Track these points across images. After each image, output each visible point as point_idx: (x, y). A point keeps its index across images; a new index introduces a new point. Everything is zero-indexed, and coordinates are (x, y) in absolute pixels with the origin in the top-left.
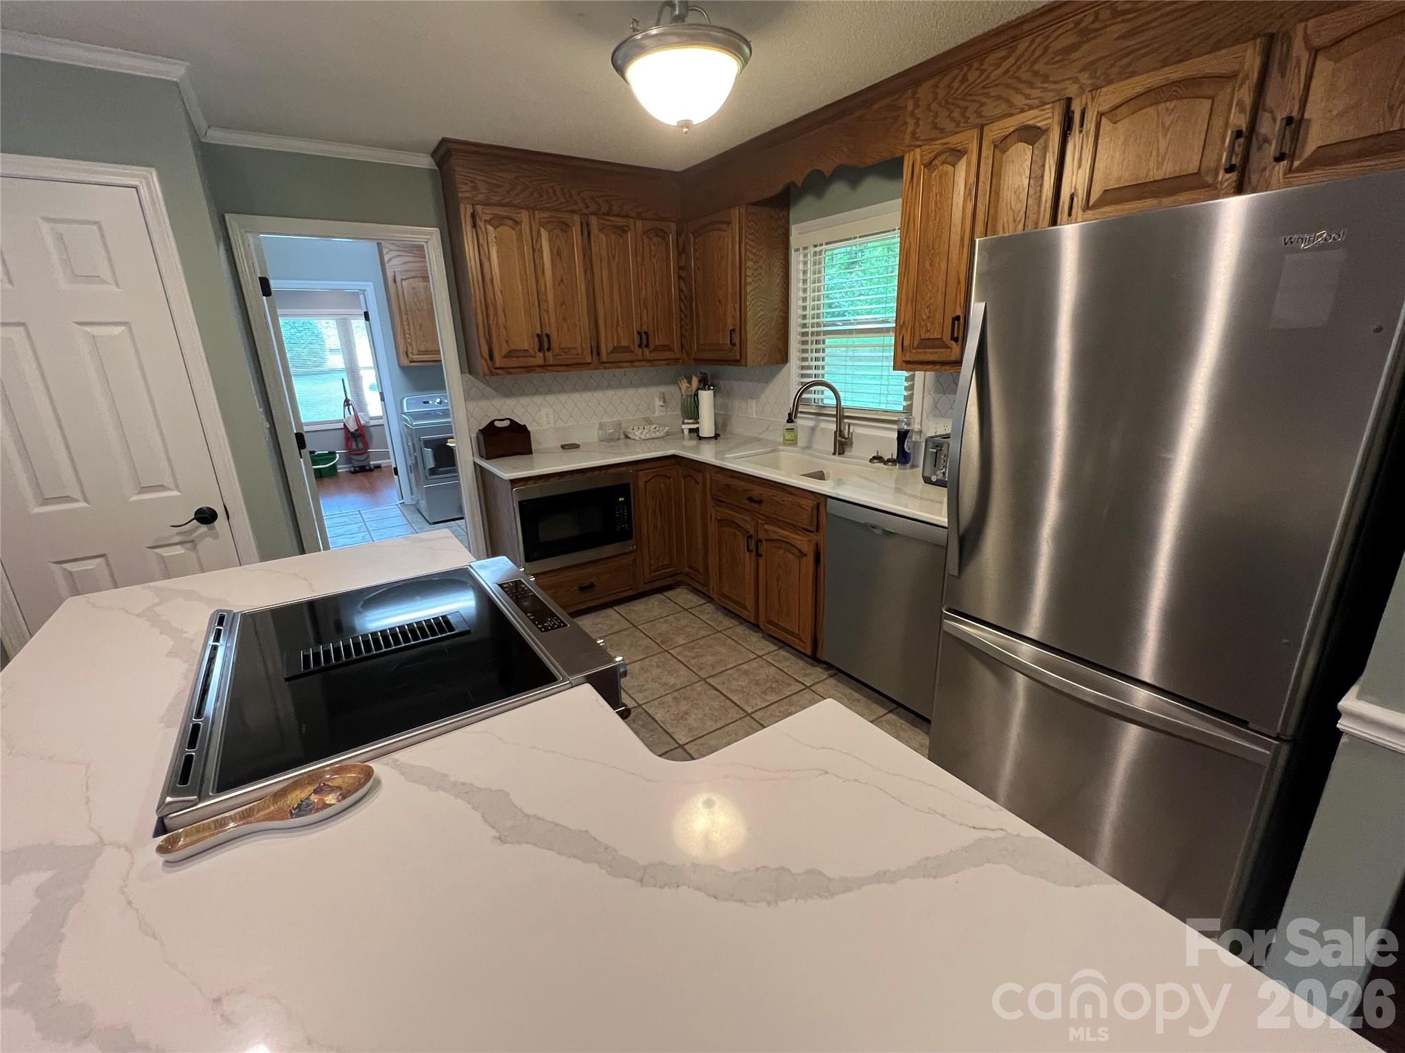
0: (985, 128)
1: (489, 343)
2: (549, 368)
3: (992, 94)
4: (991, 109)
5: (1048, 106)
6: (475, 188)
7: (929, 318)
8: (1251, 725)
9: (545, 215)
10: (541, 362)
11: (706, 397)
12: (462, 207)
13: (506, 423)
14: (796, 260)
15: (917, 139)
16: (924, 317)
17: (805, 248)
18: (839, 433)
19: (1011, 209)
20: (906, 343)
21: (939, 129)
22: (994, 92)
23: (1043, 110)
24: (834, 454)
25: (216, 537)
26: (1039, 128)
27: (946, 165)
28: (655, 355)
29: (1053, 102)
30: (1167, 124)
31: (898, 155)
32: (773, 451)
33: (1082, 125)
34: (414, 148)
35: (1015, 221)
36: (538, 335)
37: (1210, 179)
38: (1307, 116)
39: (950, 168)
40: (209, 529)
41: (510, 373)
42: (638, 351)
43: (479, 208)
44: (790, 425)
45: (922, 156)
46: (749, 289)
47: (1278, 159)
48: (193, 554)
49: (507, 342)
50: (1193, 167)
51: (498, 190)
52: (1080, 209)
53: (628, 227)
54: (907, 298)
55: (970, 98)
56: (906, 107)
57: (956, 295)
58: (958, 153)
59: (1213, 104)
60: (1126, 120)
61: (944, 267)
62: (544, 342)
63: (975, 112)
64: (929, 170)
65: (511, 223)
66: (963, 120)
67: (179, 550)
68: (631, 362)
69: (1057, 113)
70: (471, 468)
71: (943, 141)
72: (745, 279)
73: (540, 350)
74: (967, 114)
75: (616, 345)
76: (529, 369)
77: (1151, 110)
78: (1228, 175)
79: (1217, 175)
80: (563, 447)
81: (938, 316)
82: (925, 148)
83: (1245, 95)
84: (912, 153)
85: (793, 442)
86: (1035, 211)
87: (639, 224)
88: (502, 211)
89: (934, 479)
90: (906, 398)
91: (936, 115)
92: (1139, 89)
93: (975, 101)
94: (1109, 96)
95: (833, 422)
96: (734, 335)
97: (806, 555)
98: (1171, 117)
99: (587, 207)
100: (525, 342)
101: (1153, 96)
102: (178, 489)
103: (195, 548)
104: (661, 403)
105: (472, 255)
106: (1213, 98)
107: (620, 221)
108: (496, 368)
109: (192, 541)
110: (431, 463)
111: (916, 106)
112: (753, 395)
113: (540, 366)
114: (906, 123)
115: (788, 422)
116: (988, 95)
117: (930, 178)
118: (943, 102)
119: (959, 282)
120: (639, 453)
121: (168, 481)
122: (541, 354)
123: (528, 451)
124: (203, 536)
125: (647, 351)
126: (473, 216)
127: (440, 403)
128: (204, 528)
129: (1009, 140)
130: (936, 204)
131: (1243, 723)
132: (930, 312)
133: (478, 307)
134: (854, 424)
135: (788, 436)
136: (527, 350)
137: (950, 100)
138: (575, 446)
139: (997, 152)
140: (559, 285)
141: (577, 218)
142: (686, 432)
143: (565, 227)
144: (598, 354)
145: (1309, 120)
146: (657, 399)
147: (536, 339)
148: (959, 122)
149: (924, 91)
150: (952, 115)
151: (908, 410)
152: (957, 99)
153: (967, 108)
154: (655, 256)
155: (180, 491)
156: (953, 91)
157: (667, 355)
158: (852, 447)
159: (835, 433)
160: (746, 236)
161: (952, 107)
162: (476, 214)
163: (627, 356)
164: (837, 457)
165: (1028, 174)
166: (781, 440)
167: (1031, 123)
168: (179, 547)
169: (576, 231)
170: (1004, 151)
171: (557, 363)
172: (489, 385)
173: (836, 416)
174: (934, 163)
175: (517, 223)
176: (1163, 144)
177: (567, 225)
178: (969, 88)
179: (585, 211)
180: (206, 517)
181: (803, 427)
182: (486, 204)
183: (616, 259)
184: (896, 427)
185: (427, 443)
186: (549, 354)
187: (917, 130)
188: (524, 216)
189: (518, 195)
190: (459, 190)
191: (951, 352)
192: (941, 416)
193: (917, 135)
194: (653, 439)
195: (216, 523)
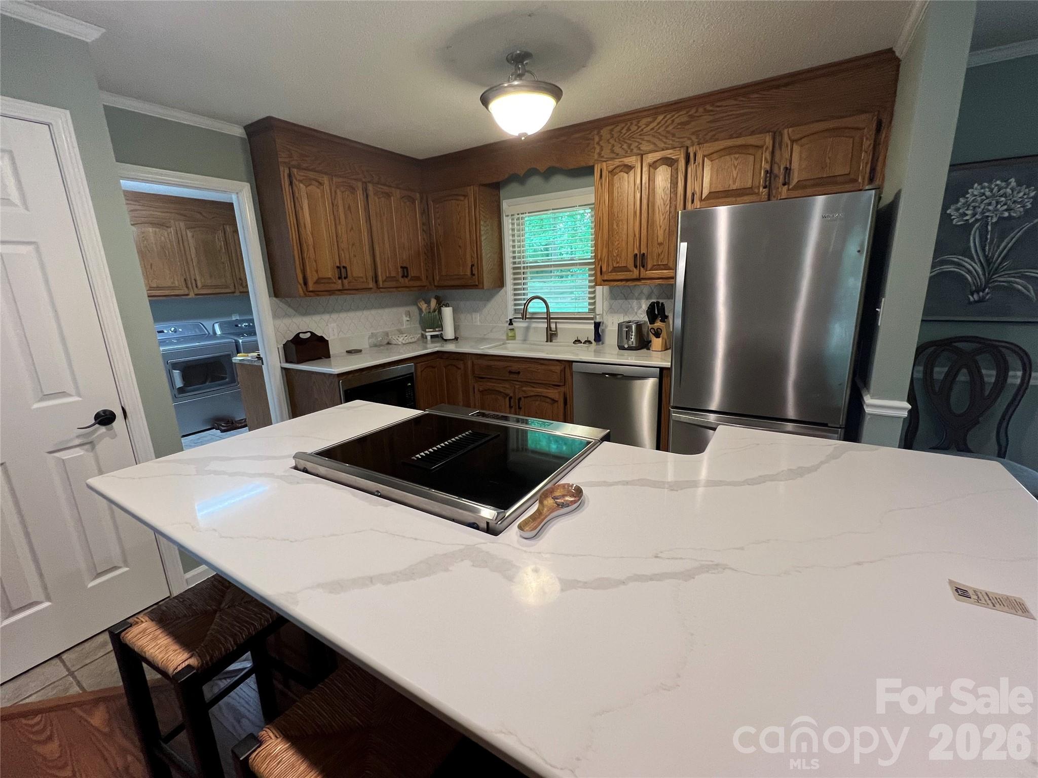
0: (644, 156)
1: (304, 271)
2: (345, 292)
3: (645, 139)
4: (645, 147)
5: (677, 149)
6: (290, 156)
7: (617, 255)
8: (829, 425)
9: (340, 180)
10: (340, 287)
11: (447, 312)
12: (281, 169)
13: (308, 335)
14: (507, 223)
15: (603, 157)
16: (615, 255)
17: (512, 215)
18: (549, 328)
19: (662, 198)
20: (604, 269)
21: (615, 153)
22: (646, 138)
23: (675, 151)
24: (547, 341)
25: (114, 436)
26: (673, 159)
27: (622, 173)
28: (412, 283)
29: (680, 147)
30: (736, 164)
31: (591, 164)
32: (503, 344)
33: (695, 160)
34: (230, 120)
35: (664, 204)
36: (338, 267)
37: (756, 191)
38: (792, 168)
39: (626, 175)
40: (108, 430)
41: (318, 295)
42: (401, 280)
43: (295, 171)
44: (511, 327)
45: (607, 167)
46: (483, 238)
47: (784, 184)
48: (91, 454)
49: (317, 271)
50: (749, 185)
51: (307, 159)
52: (698, 201)
53: (391, 193)
54: (603, 245)
55: (633, 139)
56: (593, 139)
57: (634, 242)
58: (628, 168)
59: (755, 157)
60: (717, 161)
61: (625, 227)
62: (342, 272)
63: (637, 147)
64: (611, 174)
65: (317, 184)
66: (629, 151)
67: (78, 452)
68: (397, 288)
69: (682, 153)
70: (278, 373)
71: (620, 160)
72: (480, 232)
73: (340, 278)
74: (632, 147)
75: (388, 276)
76: (331, 292)
77: (727, 157)
78: (764, 190)
79: (759, 189)
80: (349, 352)
81: (624, 254)
82: (607, 162)
83: (767, 155)
84: (599, 165)
85: (514, 338)
86: (675, 200)
87: (398, 191)
88: (311, 175)
89: (626, 346)
90: (590, 304)
91: (613, 146)
92: (722, 147)
93: (635, 141)
94: (709, 148)
95: (545, 322)
96: (473, 268)
97: (557, 401)
98: (738, 161)
99: (365, 177)
100: (328, 271)
101: (729, 151)
102: (79, 395)
103: (93, 448)
104: (408, 319)
105: (290, 207)
106: (754, 155)
107: (386, 189)
108: (310, 292)
109: (91, 443)
110: (179, 383)
111: (600, 139)
112: (476, 310)
113: (339, 290)
114: (594, 148)
115: (509, 324)
116: (643, 140)
117: (613, 179)
118: (617, 139)
119: (635, 236)
120: (402, 354)
121: (70, 389)
122: (340, 281)
123: (328, 356)
124: (101, 437)
125: (406, 280)
126: (290, 176)
127: (175, 331)
128: (103, 429)
129: (658, 164)
130: (618, 193)
131: (826, 425)
132: (618, 252)
133: (295, 244)
134: (558, 322)
135: (510, 334)
136: (330, 278)
137: (621, 139)
138: (358, 351)
139: (651, 169)
140: (350, 231)
141: (360, 184)
142: (429, 338)
143: (353, 189)
144: (376, 282)
145: (793, 169)
146: (404, 316)
147: (336, 271)
148: (627, 152)
149: (605, 132)
150: (623, 147)
151: (593, 310)
152: (625, 139)
153: (631, 144)
154: (408, 215)
155: (81, 397)
156: (622, 135)
157: (418, 283)
158: (557, 337)
159: (547, 328)
160: (479, 205)
161: (622, 143)
162: (292, 174)
163: (394, 284)
164: (549, 343)
165: (670, 181)
166: (505, 337)
167: (669, 156)
168: (77, 449)
169: (360, 193)
170: (656, 169)
171: (350, 288)
172: (289, 306)
173: (547, 318)
174: (614, 171)
175: (321, 184)
176: (735, 173)
177: (354, 189)
178: (633, 134)
179: (364, 180)
180: (105, 419)
181: (518, 327)
182: (299, 168)
183: (386, 215)
184: (593, 321)
185: (175, 366)
186: (346, 281)
187: (602, 152)
188: (325, 180)
189: (320, 164)
190: (279, 156)
191: (633, 273)
192: (615, 313)
193: (602, 155)
194: (410, 343)
195: (114, 424)
